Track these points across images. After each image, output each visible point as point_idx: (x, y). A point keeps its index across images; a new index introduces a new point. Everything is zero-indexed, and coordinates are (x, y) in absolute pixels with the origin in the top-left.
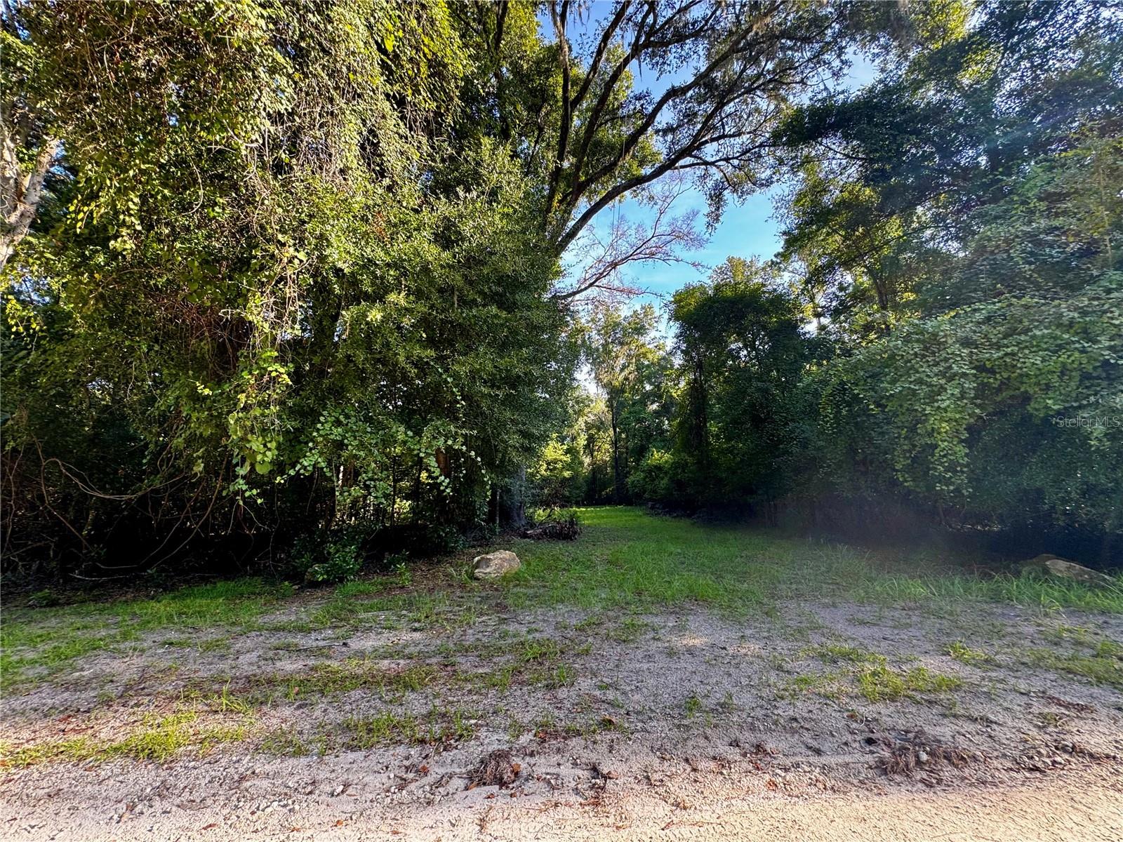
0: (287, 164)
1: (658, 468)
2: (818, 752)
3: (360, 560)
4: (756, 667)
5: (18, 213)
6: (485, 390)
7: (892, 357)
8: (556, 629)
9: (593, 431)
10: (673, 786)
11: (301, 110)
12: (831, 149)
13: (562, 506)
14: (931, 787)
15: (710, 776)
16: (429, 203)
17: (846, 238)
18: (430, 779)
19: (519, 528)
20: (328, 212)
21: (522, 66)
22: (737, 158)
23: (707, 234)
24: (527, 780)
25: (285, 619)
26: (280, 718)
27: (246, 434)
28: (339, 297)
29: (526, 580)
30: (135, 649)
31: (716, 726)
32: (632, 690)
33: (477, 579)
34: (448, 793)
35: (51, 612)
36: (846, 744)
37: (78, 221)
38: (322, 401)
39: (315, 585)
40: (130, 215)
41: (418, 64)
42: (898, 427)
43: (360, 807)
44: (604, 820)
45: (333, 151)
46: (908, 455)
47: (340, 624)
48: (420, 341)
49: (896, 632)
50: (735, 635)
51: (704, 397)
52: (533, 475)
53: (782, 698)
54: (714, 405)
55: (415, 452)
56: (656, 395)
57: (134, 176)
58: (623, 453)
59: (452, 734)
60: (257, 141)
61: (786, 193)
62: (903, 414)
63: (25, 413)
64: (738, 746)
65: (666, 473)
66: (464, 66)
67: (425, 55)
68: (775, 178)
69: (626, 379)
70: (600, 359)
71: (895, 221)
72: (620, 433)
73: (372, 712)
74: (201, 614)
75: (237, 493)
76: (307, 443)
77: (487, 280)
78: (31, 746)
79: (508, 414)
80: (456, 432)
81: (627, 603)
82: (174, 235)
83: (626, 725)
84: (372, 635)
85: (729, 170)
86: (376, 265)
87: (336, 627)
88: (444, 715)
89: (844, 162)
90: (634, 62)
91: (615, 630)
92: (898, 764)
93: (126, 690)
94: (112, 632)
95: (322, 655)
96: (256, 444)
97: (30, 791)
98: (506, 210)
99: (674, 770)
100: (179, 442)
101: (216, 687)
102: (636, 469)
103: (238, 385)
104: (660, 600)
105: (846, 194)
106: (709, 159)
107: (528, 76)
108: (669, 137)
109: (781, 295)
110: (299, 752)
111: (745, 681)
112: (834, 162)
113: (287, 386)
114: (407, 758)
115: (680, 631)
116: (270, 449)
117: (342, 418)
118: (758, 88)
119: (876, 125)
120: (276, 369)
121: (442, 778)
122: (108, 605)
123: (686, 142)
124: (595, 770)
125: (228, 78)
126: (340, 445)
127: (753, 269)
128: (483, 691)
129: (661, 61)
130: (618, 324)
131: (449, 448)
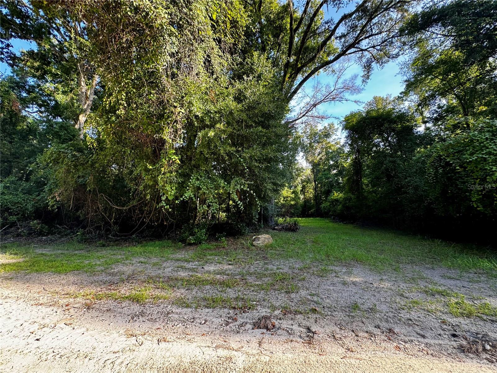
0: (176, 74)
1: (337, 200)
2: (424, 337)
3: (207, 236)
4: (389, 294)
5: (87, 105)
6: (257, 164)
7: (472, 141)
8: (289, 268)
9: (305, 184)
10: (347, 341)
11: (181, 51)
12: (434, 33)
13: (291, 217)
14: (492, 362)
15: (365, 340)
16: (232, 84)
17: (442, 80)
18: (238, 323)
19: (271, 226)
20: (192, 92)
21: (271, 17)
22: (379, 45)
23: (363, 86)
24: (278, 329)
25: (180, 256)
26: (180, 293)
27: (164, 184)
28: (197, 127)
29: (276, 248)
30: (130, 263)
31: (368, 318)
32: (325, 298)
33: (254, 246)
34: (245, 330)
35: (103, 249)
36: (440, 335)
37: (107, 104)
38: (191, 170)
39: (190, 244)
40: (123, 100)
41: (226, 23)
42: (474, 179)
43: (211, 330)
44: (313, 350)
45: (193, 66)
46: (480, 193)
47: (201, 260)
48: (229, 144)
49: (471, 284)
50: (377, 278)
51: (361, 166)
52: (277, 203)
53: (403, 309)
54: (366, 170)
55: (228, 191)
56: (336, 166)
57: (124, 85)
58: (319, 194)
59: (246, 307)
60: (165, 65)
61: (407, 60)
62: (477, 171)
63: (92, 177)
64: (379, 328)
65: (341, 203)
66: (245, 21)
67: (229, 19)
68: (401, 53)
69: (321, 159)
70: (308, 149)
71: (475, 67)
72: (318, 184)
73: (214, 294)
74: (151, 253)
75: (162, 207)
76: (186, 188)
77: (257, 116)
78: (100, 293)
79: (267, 175)
80: (245, 183)
81: (322, 260)
82: (137, 107)
83: (323, 312)
84: (213, 265)
85: (375, 52)
86: (211, 113)
87: (199, 261)
88: (243, 299)
89: (442, 39)
90: (325, 5)
91: (317, 271)
92: (471, 348)
93: (128, 277)
94: (123, 257)
95: (194, 271)
96: (168, 188)
97: (101, 308)
98: (265, 83)
99: (347, 334)
100: (141, 188)
101: (158, 279)
102: (326, 201)
103: (161, 165)
104: (338, 260)
105: (443, 56)
106: (364, 48)
107: (273, 21)
108: (343, 40)
109: (404, 113)
110: (187, 307)
111: (383, 300)
112: (436, 40)
113: (179, 164)
114: (229, 314)
115: (349, 274)
116: (173, 190)
117: (199, 177)
118: (391, 7)
119: (464, 15)
120: (174, 158)
121: (243, 323)
122: (120, 247)
123: (351, 41)
124: (309, 329)
125: (154, 41)
126: (199, 188)
127: (388, 101)
128: (258, 291)
129: (339, 2)
130: (316, 133)
131: (242, 189)
